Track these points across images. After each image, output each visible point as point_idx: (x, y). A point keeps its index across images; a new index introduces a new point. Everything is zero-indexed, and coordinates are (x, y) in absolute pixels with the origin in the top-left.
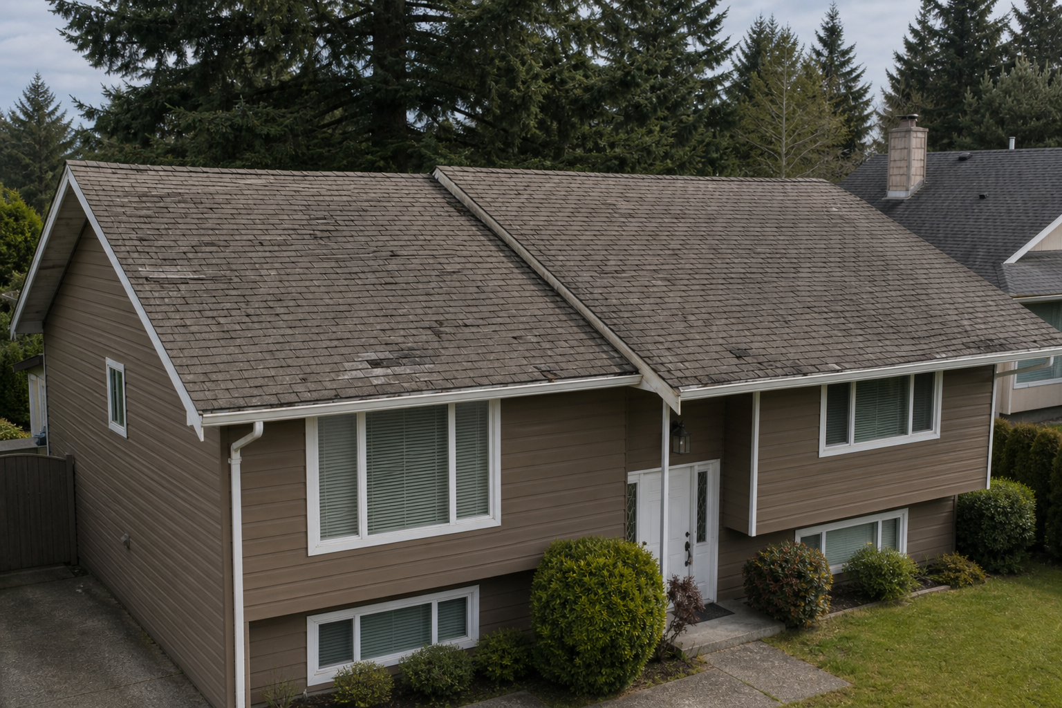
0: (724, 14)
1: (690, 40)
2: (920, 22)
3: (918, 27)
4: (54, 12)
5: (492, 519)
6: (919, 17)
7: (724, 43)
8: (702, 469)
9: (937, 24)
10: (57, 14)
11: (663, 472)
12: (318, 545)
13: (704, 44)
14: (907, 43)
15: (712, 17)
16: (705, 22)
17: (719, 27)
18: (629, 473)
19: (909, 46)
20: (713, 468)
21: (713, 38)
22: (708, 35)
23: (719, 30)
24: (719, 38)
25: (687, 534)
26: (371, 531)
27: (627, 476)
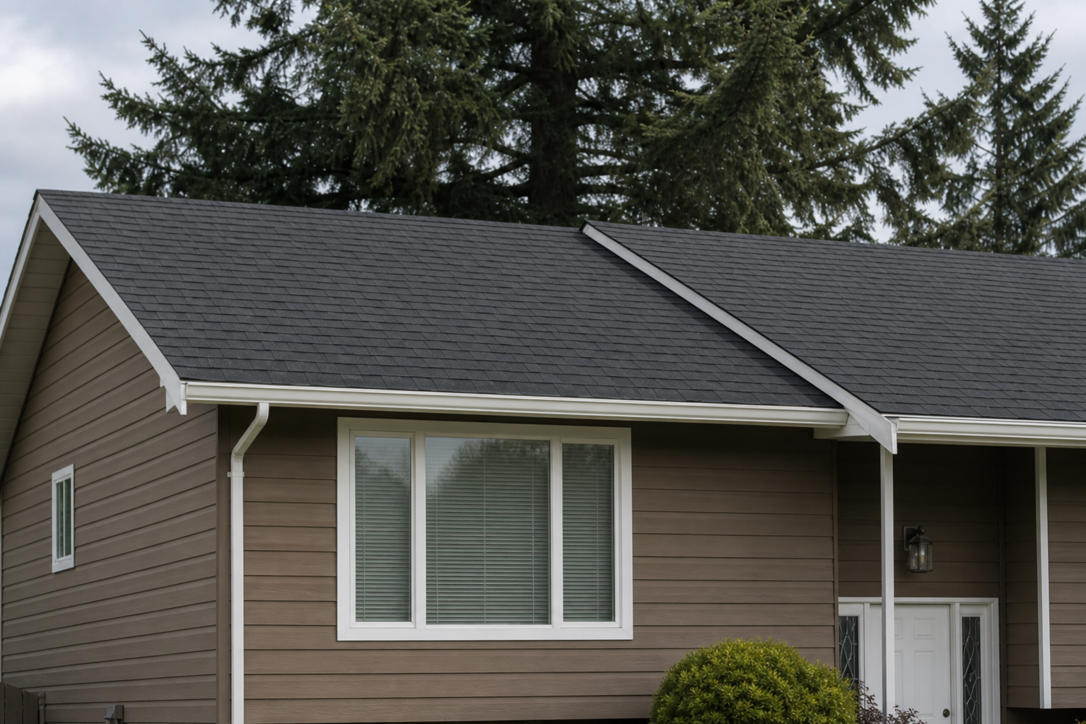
4: (76, 150)
5: (620, 628)
8: (969, 612)
10: (78, 153)
11: (882, 605)
12: (350, 628)
18: (841, 599)
20: (988, 612)
25: (946, 713)
26: (432, 618)
27: (838, 603)
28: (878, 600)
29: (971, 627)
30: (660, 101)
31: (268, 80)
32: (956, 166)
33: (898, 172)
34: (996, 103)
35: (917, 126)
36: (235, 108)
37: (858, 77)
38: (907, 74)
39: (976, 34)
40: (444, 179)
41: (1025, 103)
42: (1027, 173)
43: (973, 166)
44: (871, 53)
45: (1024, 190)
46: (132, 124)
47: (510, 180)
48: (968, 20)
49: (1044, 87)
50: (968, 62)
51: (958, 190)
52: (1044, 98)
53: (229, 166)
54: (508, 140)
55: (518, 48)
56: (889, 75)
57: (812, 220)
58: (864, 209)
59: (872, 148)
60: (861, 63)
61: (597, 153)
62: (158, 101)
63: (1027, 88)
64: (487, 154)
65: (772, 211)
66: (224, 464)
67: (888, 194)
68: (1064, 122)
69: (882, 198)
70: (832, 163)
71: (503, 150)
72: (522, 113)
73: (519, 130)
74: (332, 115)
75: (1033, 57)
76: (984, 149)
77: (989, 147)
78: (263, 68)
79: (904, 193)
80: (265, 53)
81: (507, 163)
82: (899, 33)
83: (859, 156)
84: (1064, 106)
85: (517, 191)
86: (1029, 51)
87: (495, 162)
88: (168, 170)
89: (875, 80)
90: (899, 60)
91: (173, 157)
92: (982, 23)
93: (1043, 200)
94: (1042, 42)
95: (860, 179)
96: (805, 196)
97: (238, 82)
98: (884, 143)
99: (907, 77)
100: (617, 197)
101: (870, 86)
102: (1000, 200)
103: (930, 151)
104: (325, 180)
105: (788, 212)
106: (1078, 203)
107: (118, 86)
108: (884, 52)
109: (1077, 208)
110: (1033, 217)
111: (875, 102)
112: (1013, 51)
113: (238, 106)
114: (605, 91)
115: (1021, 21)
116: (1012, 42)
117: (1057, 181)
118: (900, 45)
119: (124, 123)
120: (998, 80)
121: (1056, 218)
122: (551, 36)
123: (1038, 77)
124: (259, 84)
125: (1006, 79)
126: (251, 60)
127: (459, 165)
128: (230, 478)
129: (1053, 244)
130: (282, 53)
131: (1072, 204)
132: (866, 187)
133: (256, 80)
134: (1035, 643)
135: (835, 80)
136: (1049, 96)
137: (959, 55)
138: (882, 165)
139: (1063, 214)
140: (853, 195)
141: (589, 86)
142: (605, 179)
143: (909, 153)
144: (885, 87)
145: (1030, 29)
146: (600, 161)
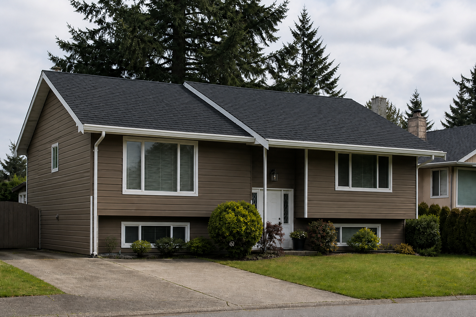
0: (338, 78)
1: (321, 91)
2: (459, 98)
3: (458, 100)
4: (51, 59)
5: (195, 193)
6: (458, 95)
7: (339, 93)
8: (285, 192)
9: (466, 96)
12: (126, 191)
13: (328, 93)
14: (452, 108)
15: (331, 80)
16: (328, 82)
17: (336, 85)
18: (253, 188)
19: (453, 110)
20: (291, 193)
21: (333, 90)
22: (331, 89)
23: (336, 86)
24: (336, 90)
25: (279, 219)
26: (146, 189)
27: (252, 189)
28: (263, 188)
29: (286, 197)
30: (208, 44)
31: (100, 37)
32: (292, 63)
33: (274, 65)
34: (303, 46)
35: (279, 52)
36: (91, 44)
37: (264, 39)
38: (277, 39)
39: (298, 27)
40: (148, 66)
41: (311, 46)
42: (311, 65)
43: (296, 63)
44: (267, 32)
45: (310, 70)
46: (64, 50)
47: (166, 66)
48: (295, 23)
49: (316, 42)
50: (295, 35)
51: (291, 69)
52: (316, 44)
53: (90, 61)
54: (166, 55)
55: (169, 29)
56: (272, 39)
57: (250, 78)
58: (264, 75)
59: (266, 59)
60: (264, 35)
61: (190, 59)
62: (71, 43)
63: (311, 42)
64: (159, 59)
65: (239, 76)
66: (93, 148)
67: (272, 71)
68: (322, 51)
69: (269, 72)
70: (256, 63)
71: (165, 58)
72: (170, 48)
73: (169, 52)
74: (117, 48)
75: (313, 34)
76: (299, 59)
77: (301, 58)
78: (99, 34)
79: (276, 71)
80: (99, 30)
81: (166, 61)
82: (275, 27)
83: (263, 61)
84: (322, 47)
85: (168, 69)
86: (312, 32)
87: (162, 61)
88: (74, 63)
89: (268, 40)
90: (275, 35)
91: (74, 59)
92: (300, 24)
93: (316, 73)
94: (316, 30)
95: (263, 67)
96: (248, 71)
97: (93, 38)
98: (270, 57)
99: (277, 40)
100: (196, 71)
101: (267, 42)
102: (303, 72)
103: (283, 59)
104: (115, 65)
105: (243, 76)
106: (325, 74)
107: (60, 39)
108: (271, 32)
109: (325, 75)
110: (313, 77)
111: (268, 46)
112: (308, 32)
113: (92, 44)
114: (193, 41)
115: (310, 24)
116: (308, 29)
117: (320, 67)
118: (275, 30)
119: (62, 49)
120: (304, 40)
121: (320, 77)
122: (178, 27)
123: (314, 39)
124: (98, 39)
125: (306, 39)
126: (95, 32)
127: (152, 62)
128: (94, 152)
129: (318, 84)
130: (104, 30)
131: (324, 74)
132: (265, 69)
133: (97, 37)
134: (303, 201)
135: (257, 39)
136: (318, 44)
137: (293, 33)
138: (269, 63)
139: (321, 76)
140: (261, 72)
141: (189, 40)
142: (193, 66)
143: (278, 60)
144: (271, 42)
145: (312, 26)
146: (191, 61)
